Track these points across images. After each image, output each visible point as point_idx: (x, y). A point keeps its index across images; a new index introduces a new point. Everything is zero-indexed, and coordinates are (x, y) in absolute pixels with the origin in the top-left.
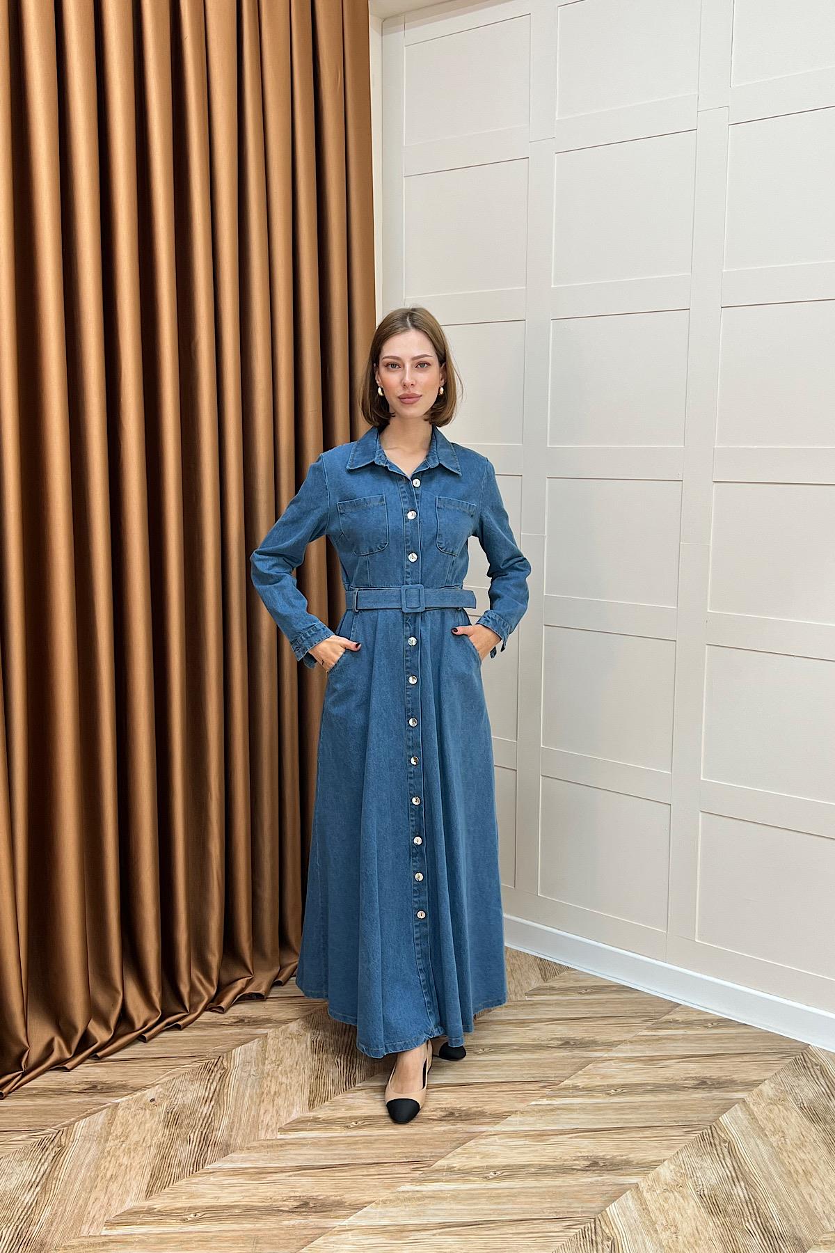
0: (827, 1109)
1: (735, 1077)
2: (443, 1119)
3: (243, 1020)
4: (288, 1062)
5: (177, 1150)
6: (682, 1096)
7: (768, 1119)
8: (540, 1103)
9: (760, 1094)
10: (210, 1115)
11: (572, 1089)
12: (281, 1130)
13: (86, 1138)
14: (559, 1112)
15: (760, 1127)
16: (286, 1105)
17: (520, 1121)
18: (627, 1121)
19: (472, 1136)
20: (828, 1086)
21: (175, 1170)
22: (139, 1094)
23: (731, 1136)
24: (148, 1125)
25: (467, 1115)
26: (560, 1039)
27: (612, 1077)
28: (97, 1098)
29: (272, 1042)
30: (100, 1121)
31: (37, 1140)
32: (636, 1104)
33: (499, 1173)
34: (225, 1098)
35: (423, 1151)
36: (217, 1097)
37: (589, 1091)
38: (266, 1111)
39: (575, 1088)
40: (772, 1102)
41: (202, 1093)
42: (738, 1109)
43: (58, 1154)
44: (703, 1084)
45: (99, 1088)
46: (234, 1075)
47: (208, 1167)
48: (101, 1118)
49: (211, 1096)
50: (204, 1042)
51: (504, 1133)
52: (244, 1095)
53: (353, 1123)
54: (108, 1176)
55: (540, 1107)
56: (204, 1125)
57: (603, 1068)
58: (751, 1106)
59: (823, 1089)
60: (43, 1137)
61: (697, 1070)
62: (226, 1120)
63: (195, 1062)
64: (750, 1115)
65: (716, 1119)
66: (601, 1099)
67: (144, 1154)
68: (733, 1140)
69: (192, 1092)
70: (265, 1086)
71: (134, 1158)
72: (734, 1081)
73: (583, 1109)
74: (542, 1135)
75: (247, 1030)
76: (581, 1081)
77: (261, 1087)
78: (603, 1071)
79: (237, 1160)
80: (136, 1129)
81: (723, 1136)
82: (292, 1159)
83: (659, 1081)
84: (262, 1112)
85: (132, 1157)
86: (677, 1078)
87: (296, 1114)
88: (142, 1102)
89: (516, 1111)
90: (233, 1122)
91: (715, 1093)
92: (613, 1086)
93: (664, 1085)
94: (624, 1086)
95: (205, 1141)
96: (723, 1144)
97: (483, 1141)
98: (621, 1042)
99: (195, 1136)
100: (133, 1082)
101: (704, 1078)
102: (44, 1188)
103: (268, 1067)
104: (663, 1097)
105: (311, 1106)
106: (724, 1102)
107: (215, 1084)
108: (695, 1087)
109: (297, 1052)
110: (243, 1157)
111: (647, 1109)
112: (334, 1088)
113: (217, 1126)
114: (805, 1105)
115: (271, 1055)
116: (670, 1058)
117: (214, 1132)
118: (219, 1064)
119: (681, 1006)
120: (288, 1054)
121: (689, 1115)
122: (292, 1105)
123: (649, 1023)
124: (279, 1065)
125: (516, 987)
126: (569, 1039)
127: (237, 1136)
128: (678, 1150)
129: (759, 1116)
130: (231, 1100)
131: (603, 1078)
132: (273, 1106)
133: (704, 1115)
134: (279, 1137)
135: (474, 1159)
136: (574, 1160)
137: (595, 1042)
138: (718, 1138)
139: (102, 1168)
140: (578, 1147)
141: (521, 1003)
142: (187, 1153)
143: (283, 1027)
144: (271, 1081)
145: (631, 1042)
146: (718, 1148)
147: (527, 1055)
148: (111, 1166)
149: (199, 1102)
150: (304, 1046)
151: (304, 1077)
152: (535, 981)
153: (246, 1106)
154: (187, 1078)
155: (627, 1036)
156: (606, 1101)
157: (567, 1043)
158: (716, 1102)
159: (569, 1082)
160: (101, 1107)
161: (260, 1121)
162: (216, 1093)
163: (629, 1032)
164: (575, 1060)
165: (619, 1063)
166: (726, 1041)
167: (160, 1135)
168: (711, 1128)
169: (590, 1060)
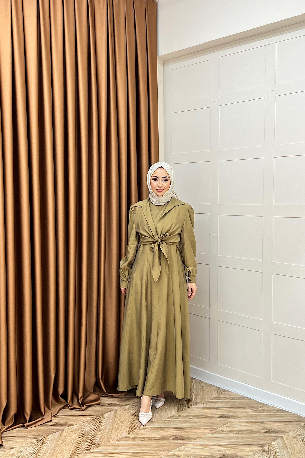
1: (281, 429)
2: (174, 439)
3: (110, 404)
4: (123, 419)
5: (81, 445)
6: (260, 435)
7: (290, 443)
8: (209, 435)
9: (289, 435)
10: (94, 435)
11: (221, 431)
12: (117, 440)
13: (52, 440)
14: (215, 438)
15: (286, 446)
16: (120, 432)
17: (201, 441)
18: (239, 442)
19: (183, 445)
21: (80, 451)
22: (71, 427)
24: (73, 437)
25: (182, 438)
26: (220, 414)
27: (237, 428)
28: (57, 428)
29: (118, 412)
30: (57, 435)
31: (36, 440)
32: (243, 437)
34: (100, 429)
35: (165, 449)
37: (227, 432)
38: (113, 434)
39: (223, 431)
40: (293, 438)
41: (92, 427)
42: (280, 440)
43: (42, 445)
44: (268, 431)
45: (58, 424)
46: (104, 422)
47: (91, 451)
49: (95, 428)
50: (95, 411)
51: (195, 444)
52: (107, 428)
53: (142, 439)
54: (58, 452)
55: (208, 437)
56: (92, 438)
58: (285, 439)
60: (38, 439)
61: (267, 426)
62: (99, 436)
63: (92, 417)
64: (283, 442)
65: (271, 443)
66: (231, 435)
67: (70, 446)
68: (275, 450)
69: (89, 427)
71: (67, 447)
72: (280, 431)
73: (224, 438)
74: (207, 446)
75: (110, 407)
76: (225, 428)
77: (113, 426)
78: (233, 426)
79: (101, 449)
80: (69, 438)
81: (272, 448)
82: (120, 450)
83: (253, 429)
84: (112, 434)
86: (260, 429)
87: (124, 435)
88: (72, 429)
89: (200, 438)
90: (102, 437)
91: (272, 434)
92: (236, 430)
93: (254, 431)
94: (240, 431)
95: (91, 443)
96: (271, 451)
97: (187, 447)
98: (241, 416)
99: (88, 441)
100: (69, 423)
101: (269, 429)
102: (36, 455)
103: (116, 420)
104: (253, 435)
105: (129, 433)
106: (275, 437)
107: (97, 425)
108: (265, 432)
109: (127, 415)
110: (104, 448)
111: (247, 439)
112: (137, 428)
113: (96, 438)
114: (304, 440)
115: (118, 416)
116: (258, 422)
117: (95, 440)
118: (99, 418)
119: (266, 405)
120: (123, 416)
121: (262, 441)
122: (123, 432)
123: (253, 410)
124: (120, 419)
125: (208, 396)
126: (223, 414)
127: (102, 442)
128: (255, 452)
129: (287, 443)
130: (102, 431)
131: (233, 428)
132: (116, 432)
133: (266, 441)
134: (117, 442)
135: (182, 452)
136: (217, 454)
137: (232, 416)
138: (270, 449)
139: (56, 449)
140: (220, 450)
141: (209, 402)
142: (85, 446)
143: (124, 407)
144: (116, 424)
145: (246, 416)
146: (270, 453)
147: (207, 420)
148: (59, 449)
149: (91, 430)
150: (130, 413)
151: (128, 424)
152: (215, 395)
153: (107, 432)
154: (88, 422)
155: (245, 414)
156: (232, 435)
157: (223, 416)
158: (272, 437)
159: (220, 429)
160: (58, 430)
161: (111, 437)
162: (97, 428)
163: (246, 413)
164: (224, 422)
165: (240, 423)
166: (280, 417)
167: (77, 440)
168: (268, 445)
169: (229, 422)
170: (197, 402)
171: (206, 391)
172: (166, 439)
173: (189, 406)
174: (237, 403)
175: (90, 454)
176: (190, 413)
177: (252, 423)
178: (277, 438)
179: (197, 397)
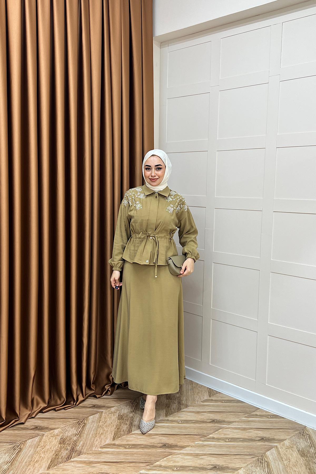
0: (308, 452)
1: (275, 437)
2: (162, 447)
3: (95, 406)
4: (109, 422)
5: (62, 453)
6: (253, 443)
7: (285, 454)
8: (199, 443)
9: (283, 445)
10: (76, 440)
11: (212, 438)
12: (101, 447)
13: (30, 446)
14: (205, 447)
15: (281, 457)
16: (105, 438)
17: (190, 449)
18: (230, 452)
19: (171, 454)
20: (311, 443)
21: (60, 460)
22: (52, 431)
23: (269, 460)
24: (53, 443)
25: (171, 446)
26: (211, 419)
27: (228, 435)
28: (37, 432)
29: (104, 415)
30: (37, 440)
31: (12, 446)
32: (235, 446)
33: (178, 468)
34: (83, 434)
35: (152, 458)
36: (80, 434)
37: (218, 439)
38: (97, 440)
39: (213, 438)
40: (288, 448)
41: (75, 432)
42: (274, 449)
43: (19, 452)
44: (262, 439)
45: (38, 428)
46: (88, 427)
47: (72, 460)
48: (37, 439)
49: (78, 433)
50: (79, 413)
51: (183, 453)
52: (90, 433)
53: (128, 447)
54: (35, 461)
55: (199, 445)
56: (73, 444)
57: (225, 431)
58: (279, 449)
59: (308, 444)
60: (15, 445)
61: (261, 434)
62: (82, 443)
63: (75, 420)
64: (278, 452)
65: (265, 453)
66: (222, 443)
67: (50, 453)
68: (270, 461)
69: (71, 432)
70: (98, 431)
71: (46, 454)
72: (275, 439)
73: (215, 446)
74: (197, 455)
75: (95, 410)
76: (216, 435)
77: (97, 431)
79: (83, 458)
80: (49, 444)
81: (266, 460)
82: (103, 459)
83: (246, 437)
84: (95, 440)
85: (45, 454)
86: (253, 436)
87: (108, 442)
88: (53, 434)
89: (189, 446)
90: (84, 443)
91: (266, 443)
92: (227, 438)
93: (247, 439)
94: (232, 438)
95: (73, 450)
96: (265, 463)
97: (175, 456)
98: (233, 422)
99: (69, 448)
100: (50, 427)
101: (263, 437)
102: (12, 464)
103: (101, 424)
104: (246, 443)
105: (114, 439)
106: (269, 447)
107: (80, 429)
108: (259, 441)
109: (112, 419)
110: (85, 457)
111: (239, 448)
112: (123, 433)
113: (78, 445)
114: (300, 450)
115: (103, 419)
116: (251, 429)
117: (76, 447)
118: (83, 422)
119: (260, 409)
120: (109, 419)
121: (255, 451)
122: (107, 438)
123: (246, 415)
124: (105, 423)
125: (198, 398)
126: (214, 419)
127: (85, 449)
128: (248, 464)
129: (282, 453)
130: (85, 436)
131: (224, 435)
132: (100, 438)
133: (260, 451)
134: (100, 450)
135: (170, 463)
136: (208, 465)
137: (224, 421)
138: (264, 460)
139: (34, 457)
140: (210, 461)
141: (199, 405)
142: (65, 454)
143: (109, 409)
144: (101, 429)
145: (238, 422)
146: (263, 464)
147: (197, 425)
148: (37, 457)
149: (73, 435)
150: (115, 417)
151: (113, 428)
152: (206, 397)
153: (90, 438)
154: (71, 426)
155: (237, 420)
156: (224, 444)
157: (214, 421)
158: (266, 446)
159: (211, 436)
160: (38, 435)
161: (94, 444)
162: (80, 432)
163: (238, 418)
164: (215, 428)
165: (232, 429)
166: (275, 423)
167: (57, 447)
168: (262, 456)
169: (221, 428)
170: (187, 405)
171: (197, 392)
172: (153, 447)
173: (179, 409)
174: (229, 407)
175: (70, 463)
176: (179, 417)
177: (244, 429)
178: (271, 448)
179: (187, 399)
